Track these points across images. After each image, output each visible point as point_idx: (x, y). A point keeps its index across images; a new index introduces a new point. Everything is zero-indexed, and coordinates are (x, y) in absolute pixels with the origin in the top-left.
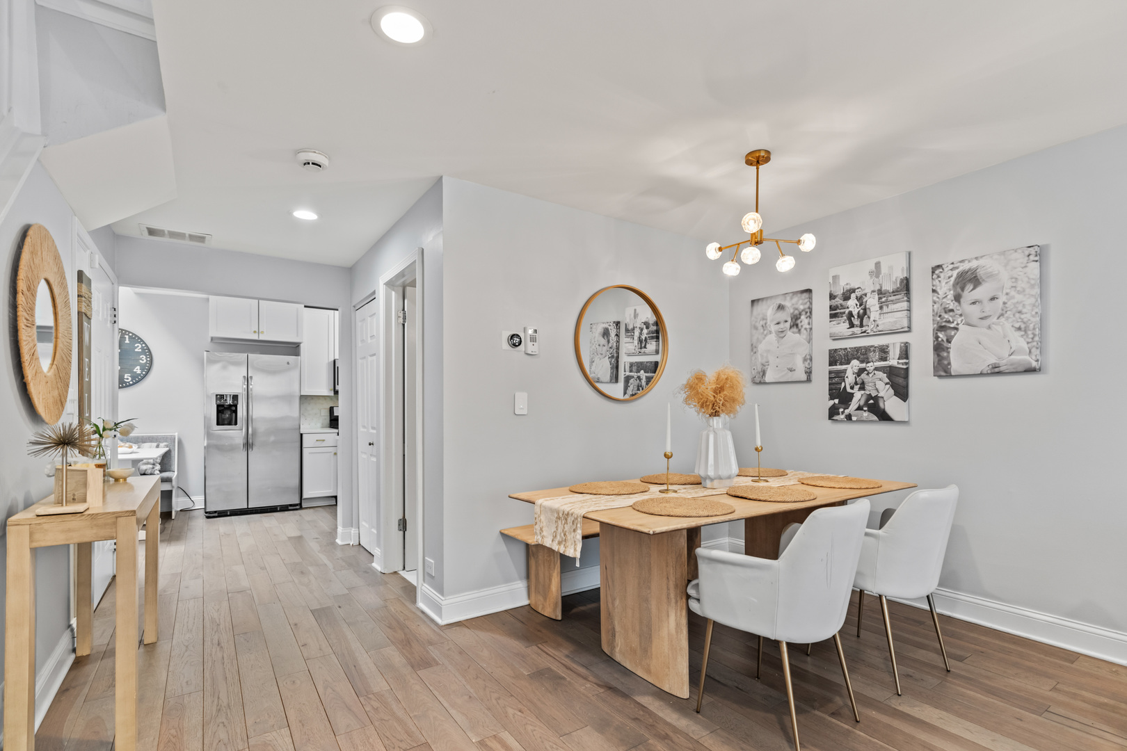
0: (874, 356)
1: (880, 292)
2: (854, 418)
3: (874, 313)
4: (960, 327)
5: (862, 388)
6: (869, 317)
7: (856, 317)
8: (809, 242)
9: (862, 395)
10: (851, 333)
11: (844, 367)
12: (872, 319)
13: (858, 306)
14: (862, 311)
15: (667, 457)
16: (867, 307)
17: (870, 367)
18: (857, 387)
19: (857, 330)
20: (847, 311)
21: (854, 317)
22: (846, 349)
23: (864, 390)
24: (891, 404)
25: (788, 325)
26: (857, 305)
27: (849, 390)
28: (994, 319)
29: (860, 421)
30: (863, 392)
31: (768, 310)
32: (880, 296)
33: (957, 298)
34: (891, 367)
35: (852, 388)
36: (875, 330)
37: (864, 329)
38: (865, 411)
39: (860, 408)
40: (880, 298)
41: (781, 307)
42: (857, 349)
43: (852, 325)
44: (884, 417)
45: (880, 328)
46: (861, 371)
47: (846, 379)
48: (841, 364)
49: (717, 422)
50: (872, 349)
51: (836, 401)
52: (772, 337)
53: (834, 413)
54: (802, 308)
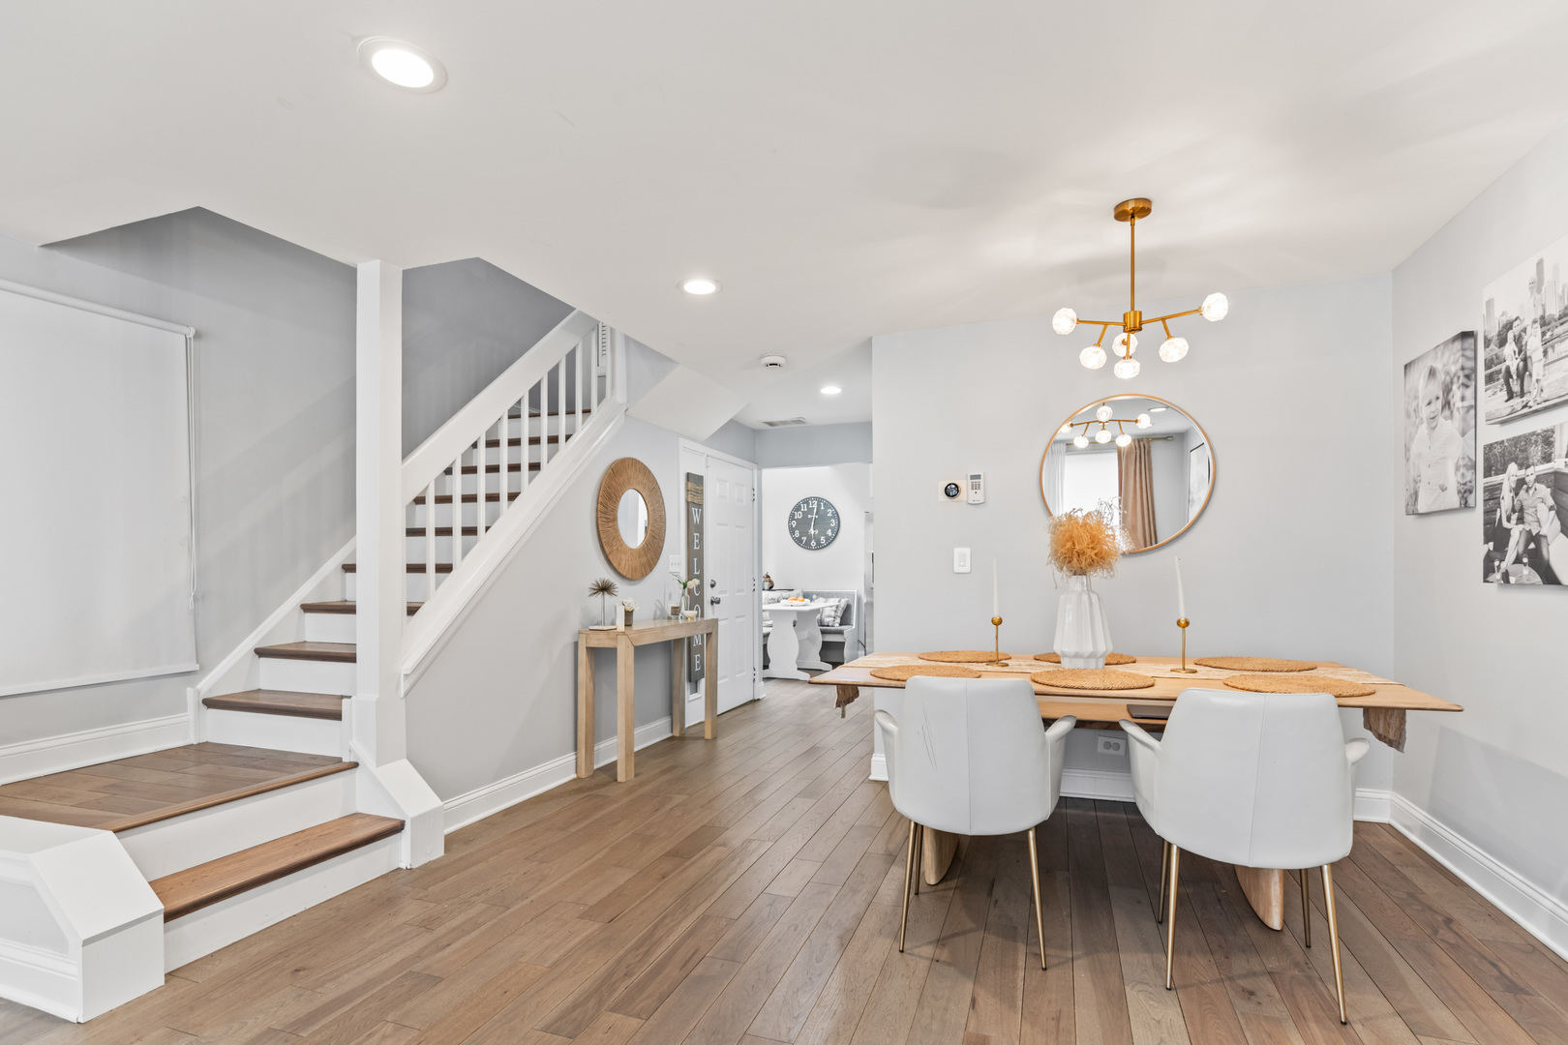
0: (1536, 452)
1: (1544, 322)
2: (1512, 580)
3: (1536, 368)
5: (1521, 518)
6: (1531, 375)
7: (1515, 377)
9: (1521, 532)
10: (1509, 411)
11: (1501, 477)
12: (1534, 378)
13: (1517, 356)
14: (1521, 364)
16: (1528, 354)
17: (1530, 474)
18: (1514, 517)
19: (1517, 402)
20: (1503, 367)
21: (1512, 378)
22: (1503, 442)
23: (1523, 523)
24: (1557, 549)
25: (1440, 403)
26: (1515, 352)
27: (1506, 524)
29: (1520, 585)
30: (1521, 526)
31: (1419, 375)
32: (1545, 328)
34: (1557, 474)
35: (1509, 519)
36: (1539, 400)
37: (1525, 399)
38: (1525, 564)
39: (1518, 560)
40: (1544, 334)
41: (1432, 373)
42: (1516, 442)
43: (1511, 395)
44: (1548, 576)
45: (1545, 395)
46: (1519, 486)
47: (1502, 505)
48: (1497, 474)
50: (1533, 438)
51: (1491, 545)
52: (1424, 429)
53: (1488, 570)
54: (1453, 369)
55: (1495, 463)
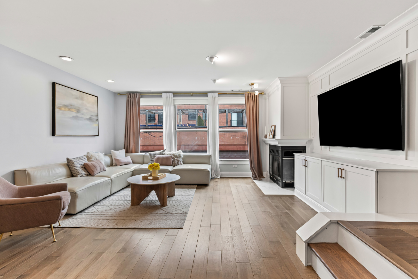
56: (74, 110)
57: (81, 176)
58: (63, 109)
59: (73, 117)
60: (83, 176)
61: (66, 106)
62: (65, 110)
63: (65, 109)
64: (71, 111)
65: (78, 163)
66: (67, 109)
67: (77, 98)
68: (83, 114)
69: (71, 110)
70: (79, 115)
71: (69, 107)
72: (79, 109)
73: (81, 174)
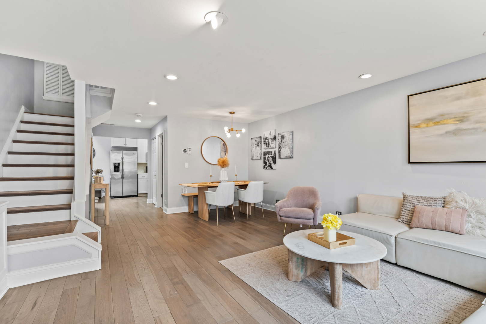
0: (270, 153)
1: (271, 139)
3: (270, 144)
4: (282, 148)
5: (268, 161)
8: (244, 130)
9: (268, 163)
11: (266, 156)
15: (211, 176)
16: (269, 142)
17: (270, 156)
19: (268, 147)
20: (266, 143)
24: (273, 165)
25: (257, 145)
26: (267, 141)
27: (266, 162)
28: (286, 146)
29: (268, 169)
31: (254, 141)
33: (281, 141)
34: (273, 156)
36: (270, 147)
39: (268, 166)
41: (256, 141)
42: (268, 152)
43: (267, 146)
44: (272, 168)
46: (268, 157)
47: (266, 159)
49: (223, 169)
51: (265, 164)
52: (254, 148)
53: (264, 167)
54: (259, 141)
55: (265, 154)
56: (451, 120)
57: (400, 221)
58: (424, 125)
59: (447, 133)
60: (404, 223)
61: (428, 120)
62: (428, 127)
63: (427, 124)
64: (441, 124)
65: (411, 203)
66: (431, 123)
67: (459, 98)
68: (477, 122)
69: (441, 122)
70: (464, 126)
71: (437, 120)
72: (466, 115)
73: (402, 219)
